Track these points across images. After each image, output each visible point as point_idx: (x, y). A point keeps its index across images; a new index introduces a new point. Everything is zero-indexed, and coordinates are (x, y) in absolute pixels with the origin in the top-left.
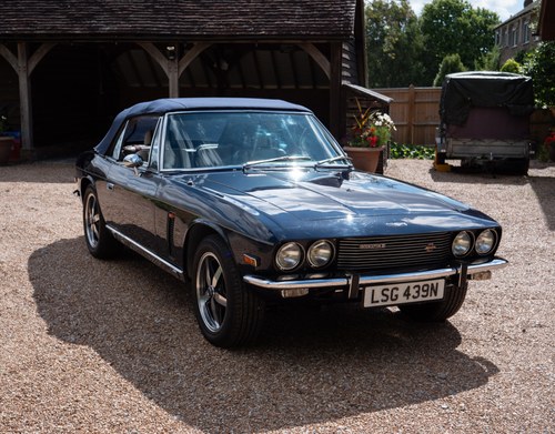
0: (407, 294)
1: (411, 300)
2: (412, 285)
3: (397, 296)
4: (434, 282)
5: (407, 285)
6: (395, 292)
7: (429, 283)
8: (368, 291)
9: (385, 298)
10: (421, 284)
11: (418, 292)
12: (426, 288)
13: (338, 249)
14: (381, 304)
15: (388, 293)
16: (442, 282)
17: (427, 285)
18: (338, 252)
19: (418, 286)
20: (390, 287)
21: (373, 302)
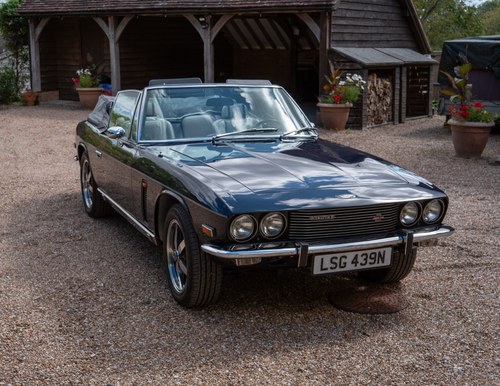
0: (355, 262)
1: (359, 267)
2: (360, 253)
3: (345, 263)
4: (382, 250)
5: (356, 253)
6: (343, 260)
7: (377, 251)
8: (317, 259)
9: (334, 266)
10: (369, 252)
11: (366, 259)
12: (373, 256)
13: (289, 220)
14: (329, 271)
15: (337, 261)
16: (389, 251)
17: (375, 253)
18: (289, 223)
19: (366, 254)
20: (339, 256)
21: (322, 269)
